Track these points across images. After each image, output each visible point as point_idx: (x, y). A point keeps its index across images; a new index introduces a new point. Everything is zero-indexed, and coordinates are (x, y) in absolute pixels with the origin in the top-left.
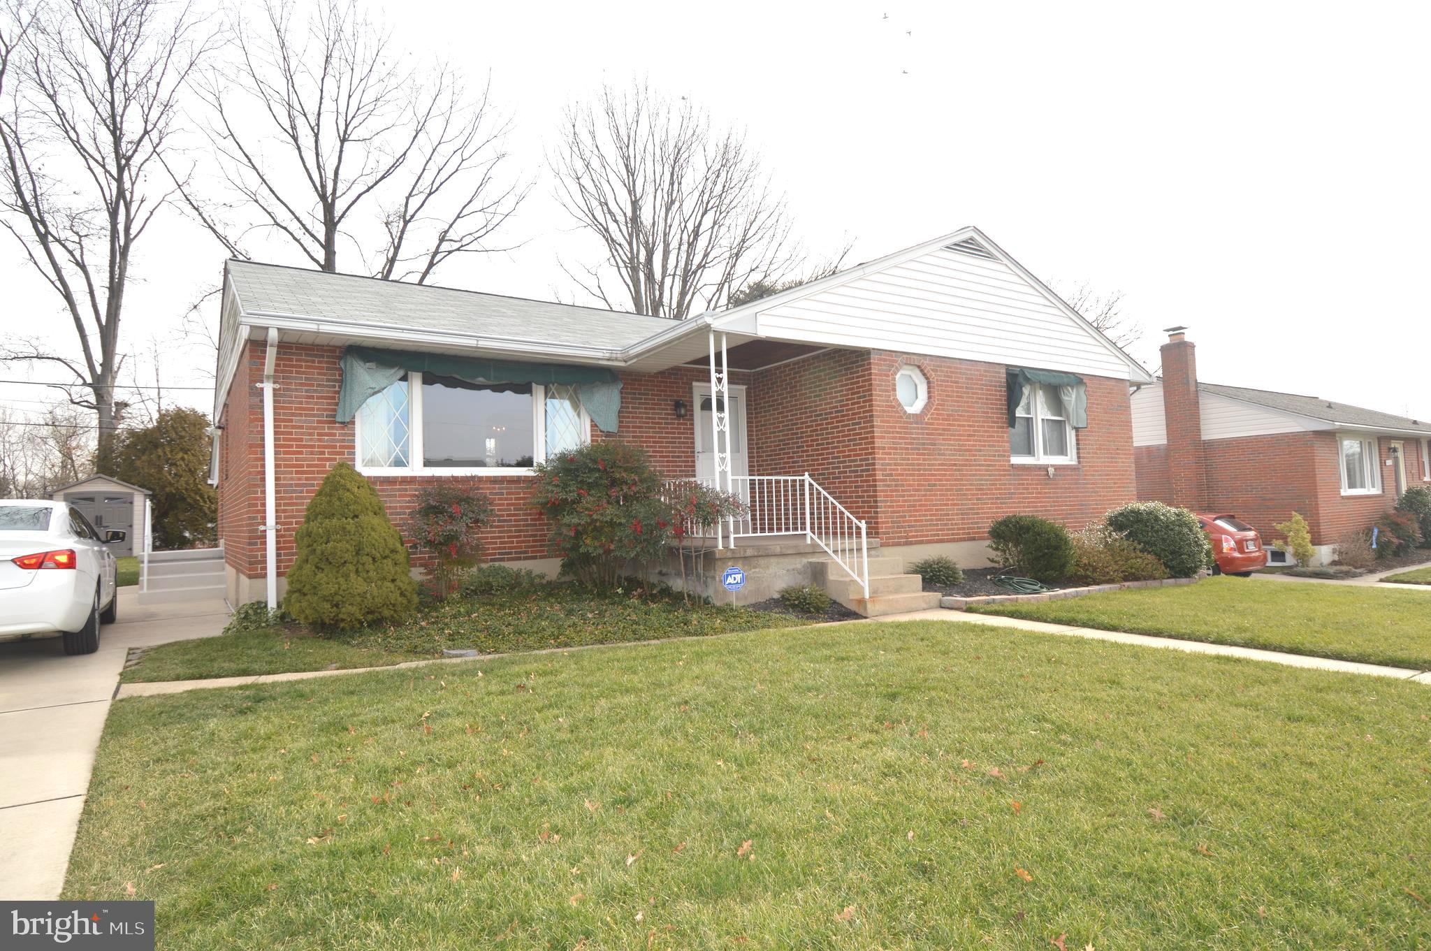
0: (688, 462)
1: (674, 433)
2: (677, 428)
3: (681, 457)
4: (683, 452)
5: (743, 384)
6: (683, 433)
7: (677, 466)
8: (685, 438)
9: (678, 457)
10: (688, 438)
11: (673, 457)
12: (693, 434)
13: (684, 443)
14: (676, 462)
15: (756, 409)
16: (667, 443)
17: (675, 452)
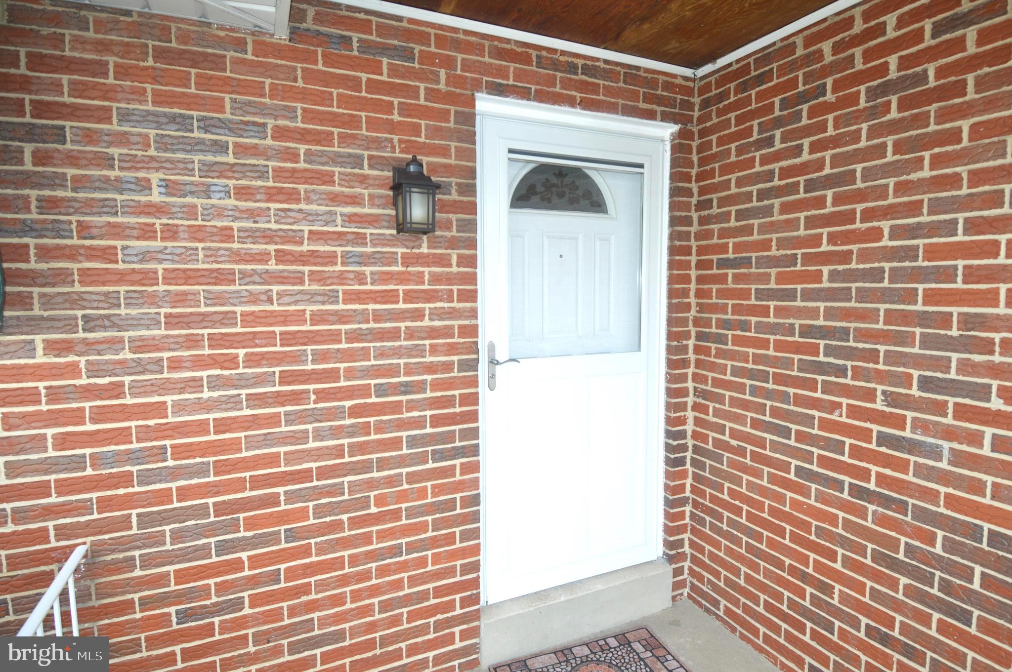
0: (448, 402)
1: (390, 297)
2: (401, 278)
3: (420, 387)
4: (430, 368)
5: (666, 118)
6: (430, 296)
7: (402, 425)
8: (436, 314)
9: (407, 389)
10: (452, 314)
11: (381, 390)
12: (472, 296)
13: (433, 333)
14: (396, 407)
15: (702, 205)
16: (353, 337)
17: (393, 371)
